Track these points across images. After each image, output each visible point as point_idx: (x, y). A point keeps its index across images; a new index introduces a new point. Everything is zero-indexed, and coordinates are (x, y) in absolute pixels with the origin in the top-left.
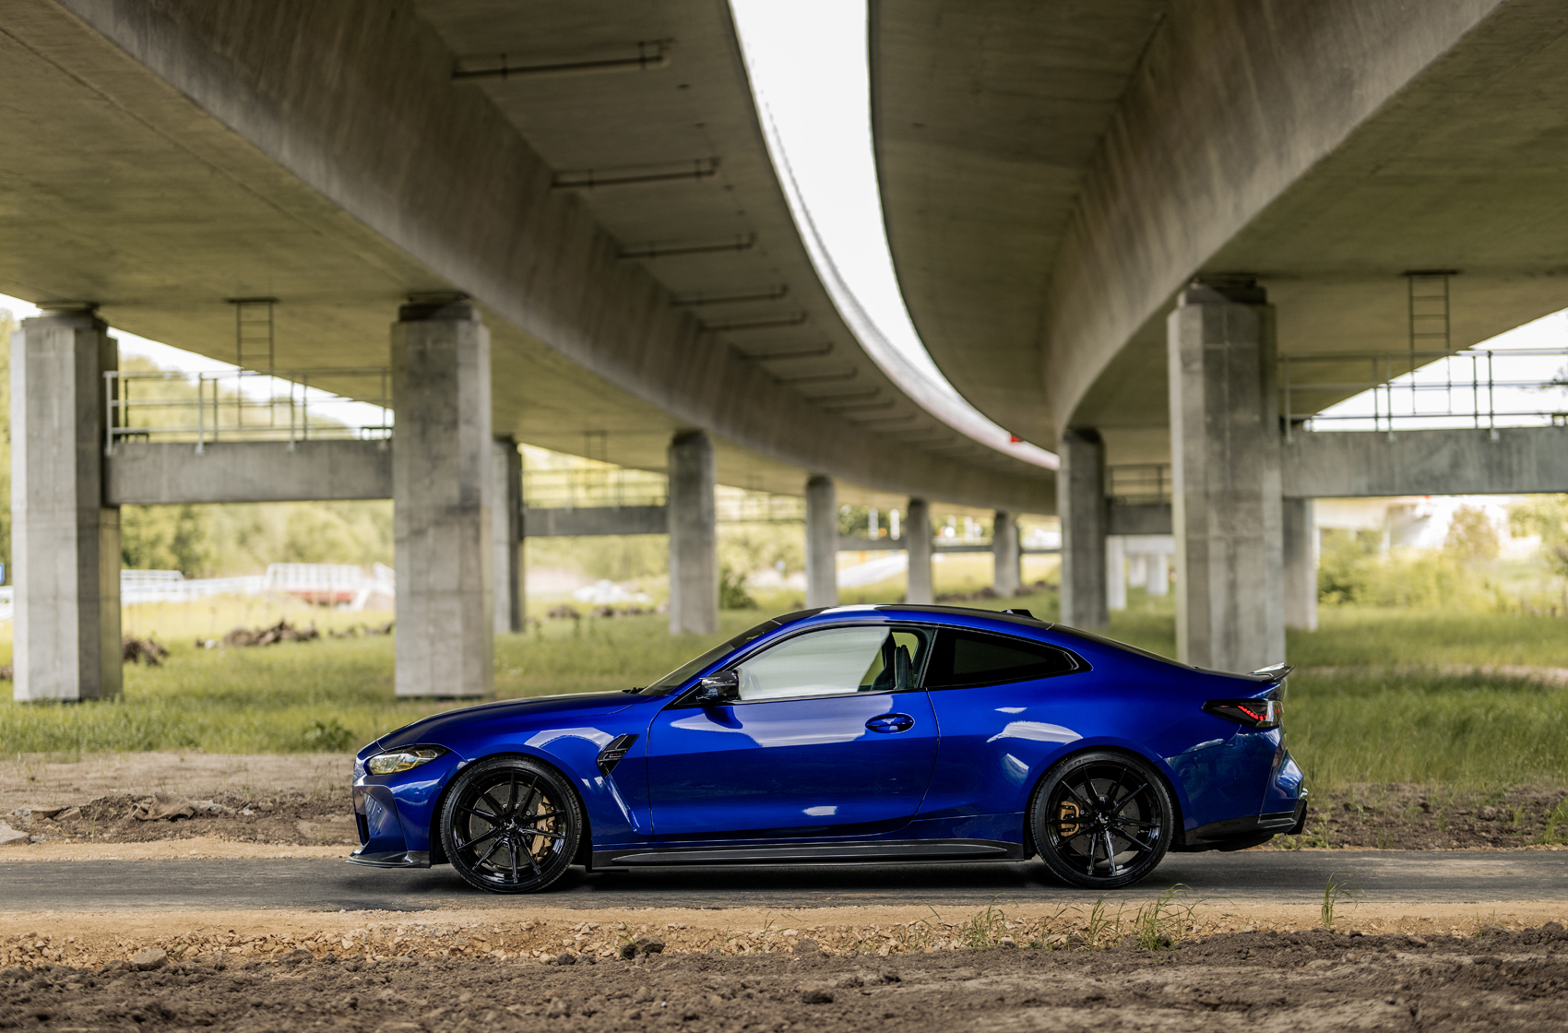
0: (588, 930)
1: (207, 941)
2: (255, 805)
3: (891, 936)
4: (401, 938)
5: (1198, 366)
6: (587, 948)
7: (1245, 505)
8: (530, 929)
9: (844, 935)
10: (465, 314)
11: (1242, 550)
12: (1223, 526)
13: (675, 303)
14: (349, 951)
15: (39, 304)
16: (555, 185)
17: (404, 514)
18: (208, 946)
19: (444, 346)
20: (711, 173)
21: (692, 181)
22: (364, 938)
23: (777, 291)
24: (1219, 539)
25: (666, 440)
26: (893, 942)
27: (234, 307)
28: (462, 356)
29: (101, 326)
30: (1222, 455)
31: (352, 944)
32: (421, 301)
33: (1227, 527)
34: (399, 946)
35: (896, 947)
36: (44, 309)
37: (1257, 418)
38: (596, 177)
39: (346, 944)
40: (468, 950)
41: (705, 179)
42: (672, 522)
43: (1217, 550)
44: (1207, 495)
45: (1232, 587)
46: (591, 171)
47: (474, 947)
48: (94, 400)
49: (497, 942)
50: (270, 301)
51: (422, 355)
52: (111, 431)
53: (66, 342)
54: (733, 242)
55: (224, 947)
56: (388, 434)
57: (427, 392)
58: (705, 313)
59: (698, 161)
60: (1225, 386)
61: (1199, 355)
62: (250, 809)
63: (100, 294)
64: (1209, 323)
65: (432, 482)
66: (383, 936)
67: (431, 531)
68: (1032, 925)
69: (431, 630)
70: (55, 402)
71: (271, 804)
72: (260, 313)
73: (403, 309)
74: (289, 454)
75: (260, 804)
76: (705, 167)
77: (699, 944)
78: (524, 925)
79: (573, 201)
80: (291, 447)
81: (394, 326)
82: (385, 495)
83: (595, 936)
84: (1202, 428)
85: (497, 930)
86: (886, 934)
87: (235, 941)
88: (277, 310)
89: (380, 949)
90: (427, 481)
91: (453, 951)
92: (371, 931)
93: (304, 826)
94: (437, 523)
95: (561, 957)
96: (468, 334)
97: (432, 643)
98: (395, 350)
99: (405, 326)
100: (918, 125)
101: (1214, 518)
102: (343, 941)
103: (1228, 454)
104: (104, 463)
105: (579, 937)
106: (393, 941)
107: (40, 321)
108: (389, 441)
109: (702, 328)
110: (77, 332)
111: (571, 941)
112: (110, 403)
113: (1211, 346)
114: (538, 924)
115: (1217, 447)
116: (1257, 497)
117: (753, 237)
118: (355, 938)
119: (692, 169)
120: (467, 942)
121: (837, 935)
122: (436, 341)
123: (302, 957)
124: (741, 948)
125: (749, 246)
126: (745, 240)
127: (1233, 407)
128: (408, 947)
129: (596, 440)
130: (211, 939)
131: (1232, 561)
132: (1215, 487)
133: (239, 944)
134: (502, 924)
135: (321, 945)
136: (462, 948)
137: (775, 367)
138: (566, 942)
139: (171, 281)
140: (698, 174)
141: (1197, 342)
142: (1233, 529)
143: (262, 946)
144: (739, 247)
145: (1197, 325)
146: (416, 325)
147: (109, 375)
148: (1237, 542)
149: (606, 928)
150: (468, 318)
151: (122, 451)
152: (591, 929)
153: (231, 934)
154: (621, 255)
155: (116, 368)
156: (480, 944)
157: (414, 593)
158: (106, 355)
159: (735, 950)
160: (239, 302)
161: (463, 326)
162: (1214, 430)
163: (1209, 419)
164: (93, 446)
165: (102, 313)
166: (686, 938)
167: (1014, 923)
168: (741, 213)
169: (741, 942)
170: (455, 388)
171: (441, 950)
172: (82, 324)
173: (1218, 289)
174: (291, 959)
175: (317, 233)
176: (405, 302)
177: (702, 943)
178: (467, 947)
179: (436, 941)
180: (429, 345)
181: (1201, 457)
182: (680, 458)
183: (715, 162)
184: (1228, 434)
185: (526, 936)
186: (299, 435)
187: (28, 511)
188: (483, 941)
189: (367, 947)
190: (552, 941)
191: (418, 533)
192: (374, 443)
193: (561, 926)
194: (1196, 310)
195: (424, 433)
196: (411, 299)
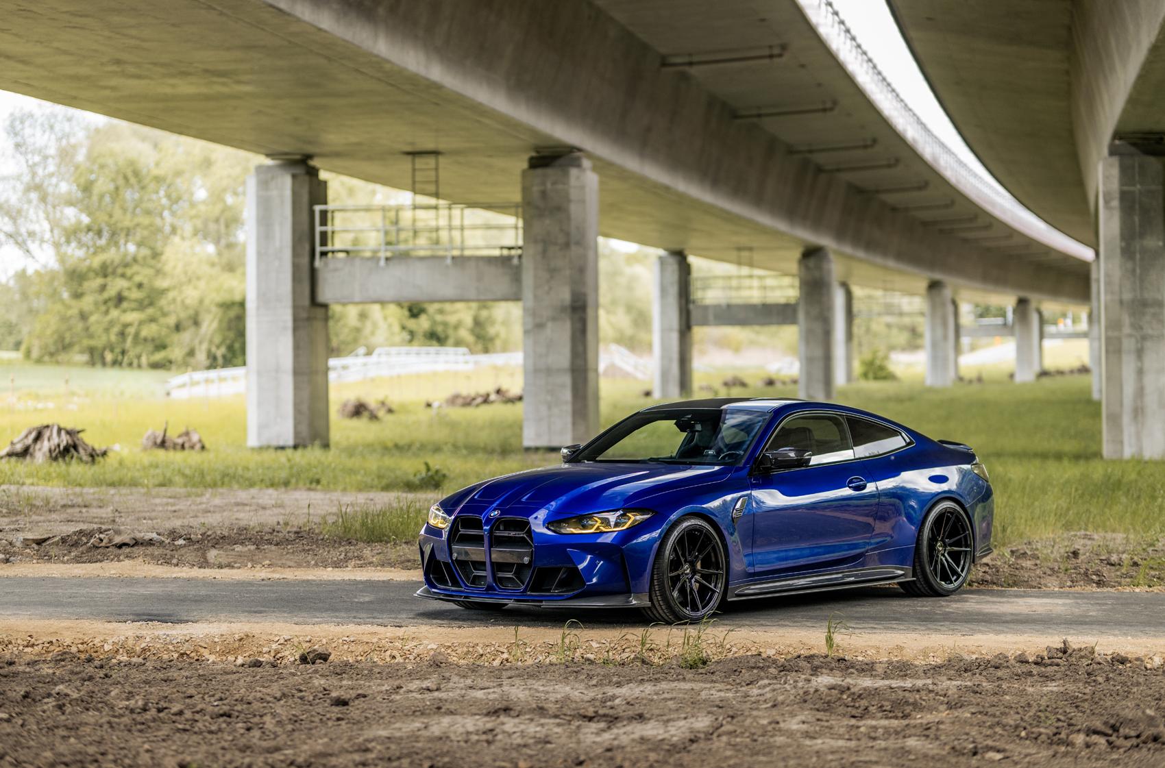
0: (283, 641)
1: (10, 643)
2: (188, 536)
3: (506, 651)
4: (146, 643)
5: (1115, 203)
6: (279, 655)
7: (1150, 310)
8: (240, 640)
9: (471, 649)
10: (577, 163)
11: (1148, 344)
12: (1133, 326)
13: (791, 151)
14: (107, 653)
15: (268, 155)
16: (664, 63)
17: (530, 313)
18: (10, 646)
19: (560, 187)
20: (780, 56)
21: (767, 61)
22: (120, 642)
23: (869, 143)
24: (1130, 336)
25: (797, 253)
26: (505, 656)
27: (409, 158)
28: (574, 194)
29: (313, 172)
30: (1134, 271)
31: (111, 647)
32: (545, 153)
33: (1137, 327)
34: (144, 650)
35: (507, 660)
36: (273, 159)
37: (1161, 243)
38: (695, 59)
39: (107, 648)
40: (193, 655)
41: (776, 60)
42: (801, 315)
43: (1128, 344)
44: (1121, 302)
45: (1140, 372)
46: (690, 55)
47: (197, 652)
48: (306, 226)
49: (215, 648)
50: (435, 153)
51: (544, 194)
52: (318, 249)
53: (285, 183)
54: (820, 107)
55: (21, 648)
56: (519, 252)
57: (547, 221)
58: (819, 158)
59: (771, 47)
60: (1137, 219)
61: (1117, 195)
62: (184, 540)
63: (310, 149)
64: (1124, 170)
65: (550, 288)
66: (134, 641)
67: (549, 325)
68: (612, 645)
69: (549, 398)
70: (277, 228)
71: (200, 537)
72: (430, 162)
73: (531, 159)
74: (447, 267)
75: (192, 536)
76: (776, 51)
78: (237, 637)
79: (684, 77)
80: (449, 261)
81: (524, 173)
82: (516, 298)
83: (288, 646)
84: (1118, 251)
85: (216, 640)
86: (501, 649)
87: (31, 643)
88: (441, 159)
89: (130, 653)
90: (546, 288)
91: (182, 655)
92: (127, 637)
93: (212, 554)
94: (554, 319)
95: (251, 662)
96: (578, 178)
97: (550, 408)
98: (525, 190)
99: (532, 172)
100: (929, 19)
101: (1126, 320)
102: (106, 645)
103: (1138, 271)
104: (313, 272)
105: (274, 646)
106: (140, 646)
107: (269, 168)
108: (520, 257)
109: (819, 170)
110: (294, 177)
111: (268, 649)
112: (318, 229)
113: (1126, 188)
114: (247, 636)
115: (1129, 265)
116: (1159, 304)
117: (835, 103)
118: (114, 642)
119: (767, 52)
120: (193, 648)
121: (465, 649)
122: (554, 183)
123: (67, 656)
124: (394, 657)
125: (831, 109)
126: (829, 105)
127: (1142, 235)
128: (150, 650)
129: (745, 254)
130: (13, 642)
131: (1140, 353)
132: (1127, 296)
133: (33, 646)
134: (222, 635)
135: (88, 647)
136: (188, 652)
137: (891, 198)
138: (265, 649)
139: (353, 139)
140: (771, 56)
141: (1115, 185)
142: (1141, 328)
143: (48, 648)
144: (824, 110)
145: (1115, 172)
146: (539, 171)
147: (318, 208)
148: (1144, 338)
149: (296, 640)
150: (579, 166)
151: (326, 264)
152: (285, 640)
153: (29, 639)
154: (735, 115)
155: (325, 203)
156: (202, 649)
157: (536, 371)
158: (318, 193)
159: (388, 659)
160: (414, 154)
161: (574, 172)
162: (1127, 252)
163: (1123, 244)
164: (305, 260)
165: (315, 163)
166: (352, 649)
167: (599, 643)
168: (819, 85)
169: (395, 653)
170: (569, 218)
171: (173, 654)
172: (299, 170)
173: (1134, 144)
174: (58, 658)
175: (437, 104)
176: (534, 154)
177: (365, 653)
178: (192, 651)
179: (171, 647)
180: (549, 186)
181: (1117, 274)
182: (807, 268)
183: (784, 47)
184: (1138, 256)
185: (237, 644)
186: (456, 253)
187: (258, 308)
188: (205, 647)
189: (121, 650)
190: (255, 649)
191: (540, 326)
192: (509, 258)
193: (264, 637)
194: (1115, 161)
195: (544, 252)
196: (538, 152)
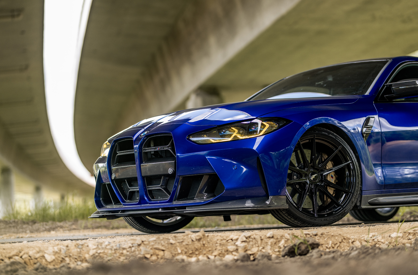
0: (245, 239)
4: (95, 251)
13: (3, 124)
14: (52, 264)
22: (63, 252)
31: (54, 257)
39: (49, 258)
49: (175, 250)
54: (26, 100)
58: (12, 128)
66: (79, 250)
77: (333, 246)
78: (194, 237)
83: (251, 243)
92: (67, 246)
102: (46, 256)
106: (88, 254)
111: (234, 247)
117: (32, 98)
118: (55, 253)
120: (152, 252)
123: (18, 267)
135: (27, 260)
136: (148, 256)
152: (247, 238)
156: (161, 253)
174: (9, 268)
177: (335, 245)
178: (151, 255)
179: (125, 252)
188: (163, 250)
189: (67, 259)
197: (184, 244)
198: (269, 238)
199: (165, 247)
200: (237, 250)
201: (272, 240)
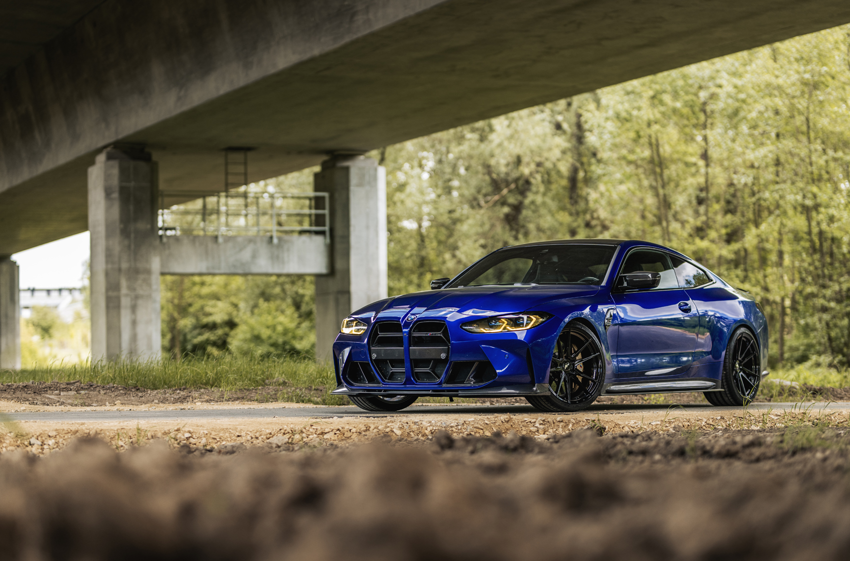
5: (116, 195)
7: (142, 277)
11: (140, 302)
12: (130, 288)
24: (127, 295)
30: (129, 247)
31: (401, 432)
33: (131, 288)
37: (149, 226)
43: (125, 302)
44: (120, 269)
45: (134, 323)
60: (132, 208)
61: (117, 189)
64: (123, 172)
84: (118, 231)
101: (124, 283)
103: (133, 247)
113: (124, 184)
115: (126, 242)
116: (148, 272)
127: (135, 220)
131: (134, 308)
132: (125, 265)
141: (115, 182)
142: (134, 290)
145: (115, 171)
148: (137, 297)
162: (125, 232)
163: (122, 226)
173: (125, 152)
181: (116, 248)
184: (132, 236)
194: (115, 164)
197: (497, 424)
198: (559, 421)
199: (483, 427)
200: (538, 431)
201: (562, 424)
